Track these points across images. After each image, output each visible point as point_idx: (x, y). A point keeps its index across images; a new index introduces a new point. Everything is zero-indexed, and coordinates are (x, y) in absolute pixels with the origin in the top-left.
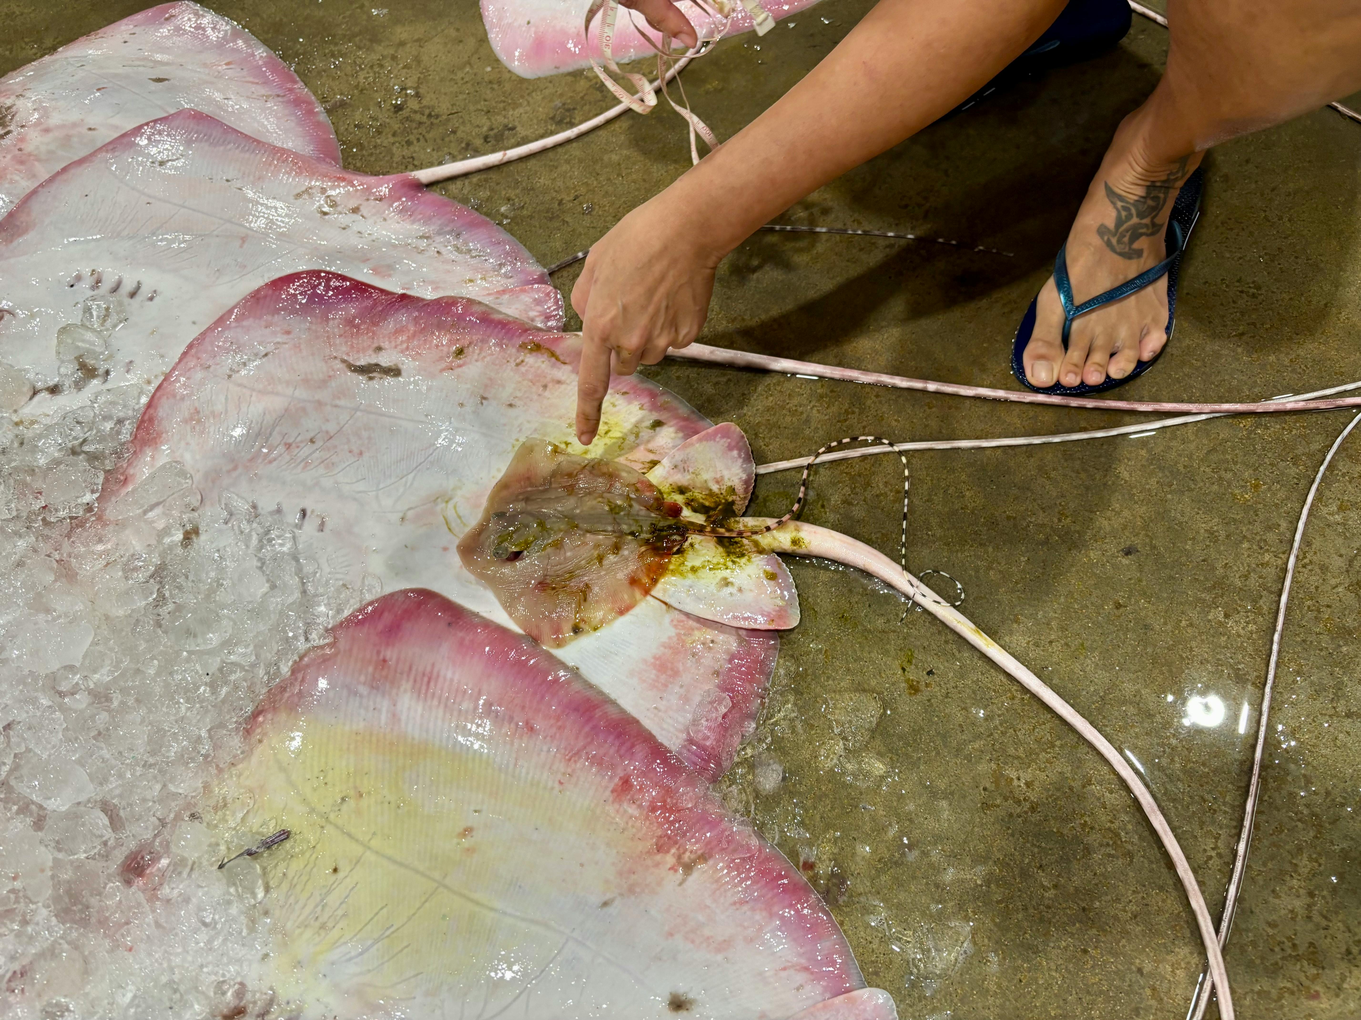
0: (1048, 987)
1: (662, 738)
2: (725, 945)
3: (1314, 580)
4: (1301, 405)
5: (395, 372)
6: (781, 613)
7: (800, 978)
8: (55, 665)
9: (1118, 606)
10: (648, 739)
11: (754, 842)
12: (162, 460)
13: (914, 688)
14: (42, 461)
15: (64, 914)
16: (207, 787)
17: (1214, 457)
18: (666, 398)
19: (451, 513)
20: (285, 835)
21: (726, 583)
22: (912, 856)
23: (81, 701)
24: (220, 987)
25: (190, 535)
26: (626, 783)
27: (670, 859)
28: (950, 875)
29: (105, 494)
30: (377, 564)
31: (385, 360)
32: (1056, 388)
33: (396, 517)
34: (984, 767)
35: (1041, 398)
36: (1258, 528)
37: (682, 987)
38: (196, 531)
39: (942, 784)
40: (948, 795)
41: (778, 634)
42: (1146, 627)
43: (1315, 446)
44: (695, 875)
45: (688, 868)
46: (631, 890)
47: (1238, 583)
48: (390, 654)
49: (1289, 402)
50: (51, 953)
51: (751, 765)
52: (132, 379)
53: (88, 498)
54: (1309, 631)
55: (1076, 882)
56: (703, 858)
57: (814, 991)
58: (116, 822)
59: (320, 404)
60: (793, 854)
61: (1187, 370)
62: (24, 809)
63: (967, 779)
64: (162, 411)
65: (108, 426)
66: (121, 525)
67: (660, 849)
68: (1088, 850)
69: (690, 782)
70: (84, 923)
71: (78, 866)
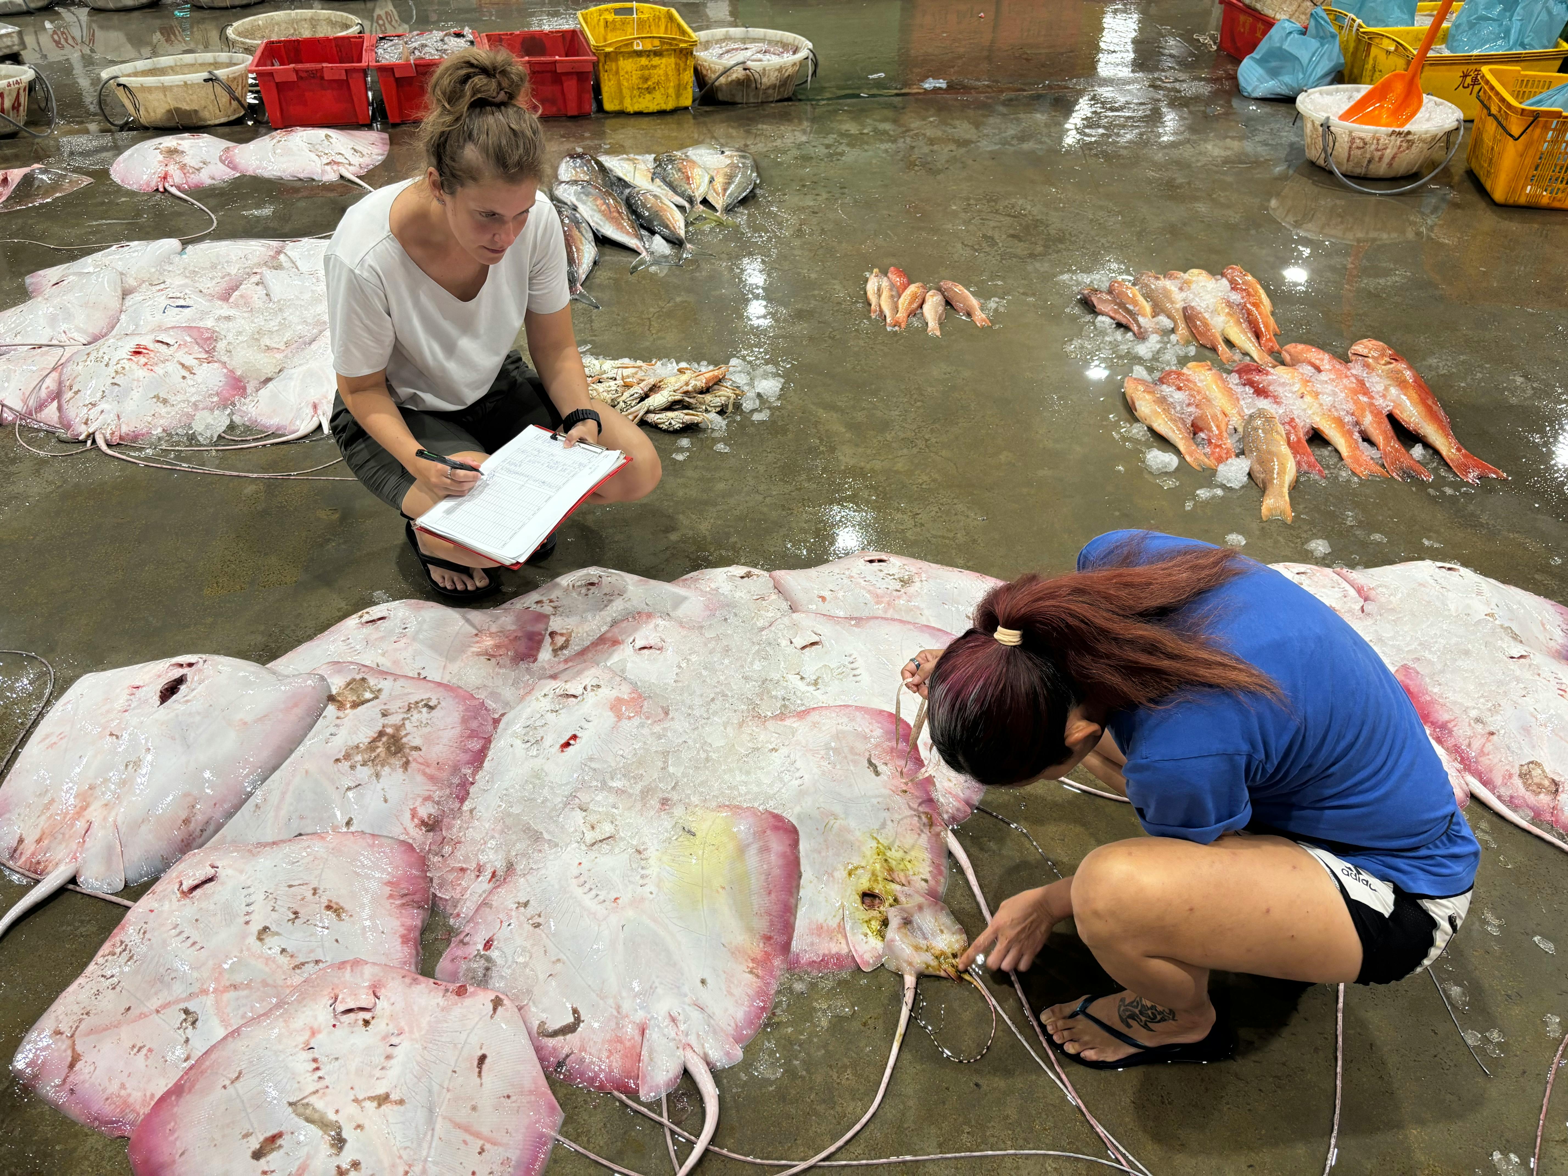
0: (773, 1109)
1: (794, 943)
2: (731, 994)
3: (1009, 1165)
4: (1102, 1135)
5: (877, 773)
6: (868, 963)
7: (733, 1024)
8: (709, 741)
9: (947, 1089)
10: (790, 939)
11: (773, 992)
12: (795, 725)
13: (865, 1024)
14: (774, 693)
15: (642, 792)
16: (696, 806)
17: (1050, 1107)
18: (942, 880)
19: (832, 822)
20: (694, 835)
21: (866, 935)
22: (796, 1047)
23: (703, 755)
24: (643, 843)
25: (774, 750)
26: (769, 938)
27: (751, 965)
28: (797, 1063)
29: (774, 717)
30: (798, 809)
31: (881, 768)
32: (1043, 1027)
33: (817, 805)
34: (846, 1060)
35: (1035, 1024)
36: (1023, 1135)
37: (709, 981)
38: (776, 751)
39: (831, 1048)
40: (827, 1051)
41: (859, 968)
42: (944, 1103)
43: (1084, 1149)
44: (750, 976)
45: (751, 972)
46: (733, 953)
47: (988, 1134)
48: (769, 832)
49: (1100, 1129)
50: (630, 795)
51: (801, 979)
52: (821, 697)
53: (769, 714)
54: (981, 1168)
55: (818, 1108)
56: (757, 976)
57: (731, 1030)
58: (674, 788)
59: (846, 757)
60: (775, 1007)
61: (1095, 1084)
62: (664, 762)
63: (837, 1057)
64: (812, 713)
65: (799, 702)
66: (766, 728)
67: (753, 960)
68: (833, 1108)
69: (783, 961)
70: (643, 799)
71: (657, 787)
